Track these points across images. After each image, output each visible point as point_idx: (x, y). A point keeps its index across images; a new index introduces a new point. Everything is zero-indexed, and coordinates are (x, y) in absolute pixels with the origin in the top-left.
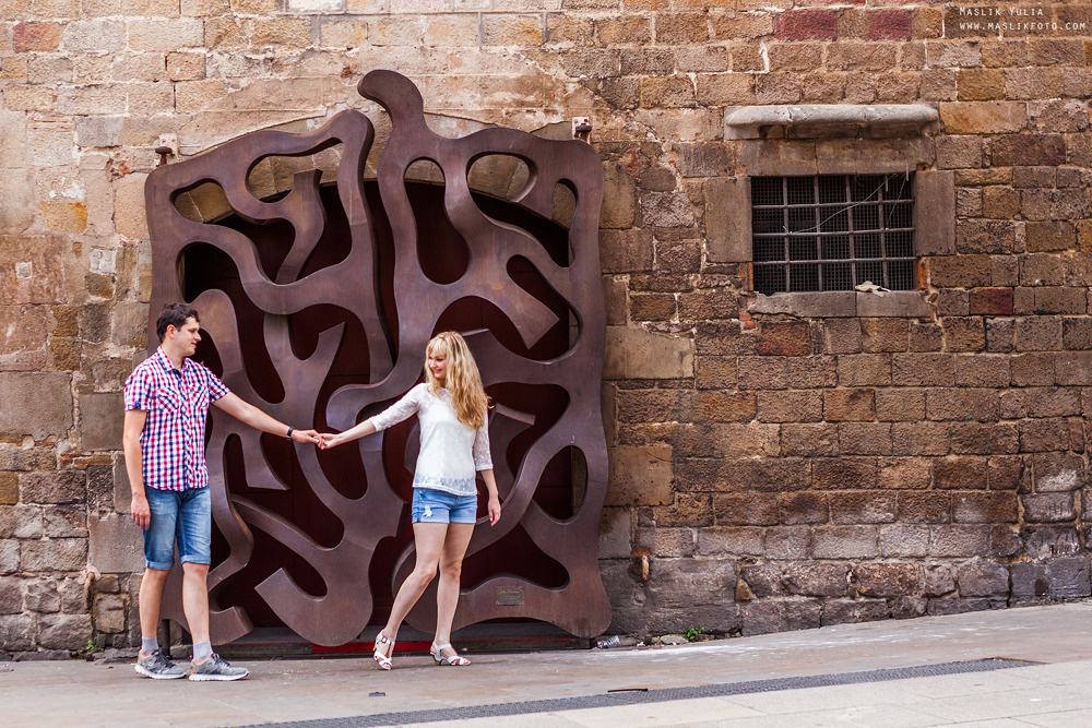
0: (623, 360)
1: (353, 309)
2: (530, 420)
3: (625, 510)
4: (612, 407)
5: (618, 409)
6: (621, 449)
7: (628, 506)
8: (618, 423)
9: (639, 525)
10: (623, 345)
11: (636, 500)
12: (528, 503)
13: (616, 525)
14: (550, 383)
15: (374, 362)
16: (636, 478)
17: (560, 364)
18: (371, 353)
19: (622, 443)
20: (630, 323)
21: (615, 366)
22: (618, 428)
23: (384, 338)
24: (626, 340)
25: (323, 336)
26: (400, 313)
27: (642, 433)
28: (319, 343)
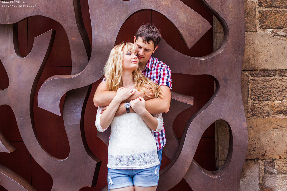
0: (254, 56)
1: (58, 19)
2: (190, 101)
3: (255, 162)
4: (246, 90)
5: (250, 91)
6: (252, 119)
7: (257, 159)
8: (251, 101)
9: (265, 172)
10: (254, 46)
11: (263, 155)
12: (190, 162)
13: (248, 173)
14: (205, 74)
15: (75, 59)
16: (263, 140)
17: (212, 60)
18: (72, 52)
19: (253, 115)
20: (259, 30)
21: (248, 61)
22: (250, 105)
23: (81, 41)
24: (256, 42)
25: (37, 40)
26: (93, 21)
27: (267, 108)
28: (34, 45)
